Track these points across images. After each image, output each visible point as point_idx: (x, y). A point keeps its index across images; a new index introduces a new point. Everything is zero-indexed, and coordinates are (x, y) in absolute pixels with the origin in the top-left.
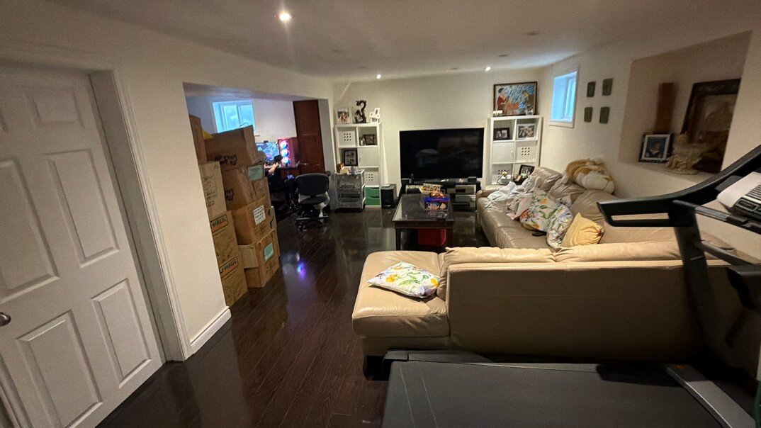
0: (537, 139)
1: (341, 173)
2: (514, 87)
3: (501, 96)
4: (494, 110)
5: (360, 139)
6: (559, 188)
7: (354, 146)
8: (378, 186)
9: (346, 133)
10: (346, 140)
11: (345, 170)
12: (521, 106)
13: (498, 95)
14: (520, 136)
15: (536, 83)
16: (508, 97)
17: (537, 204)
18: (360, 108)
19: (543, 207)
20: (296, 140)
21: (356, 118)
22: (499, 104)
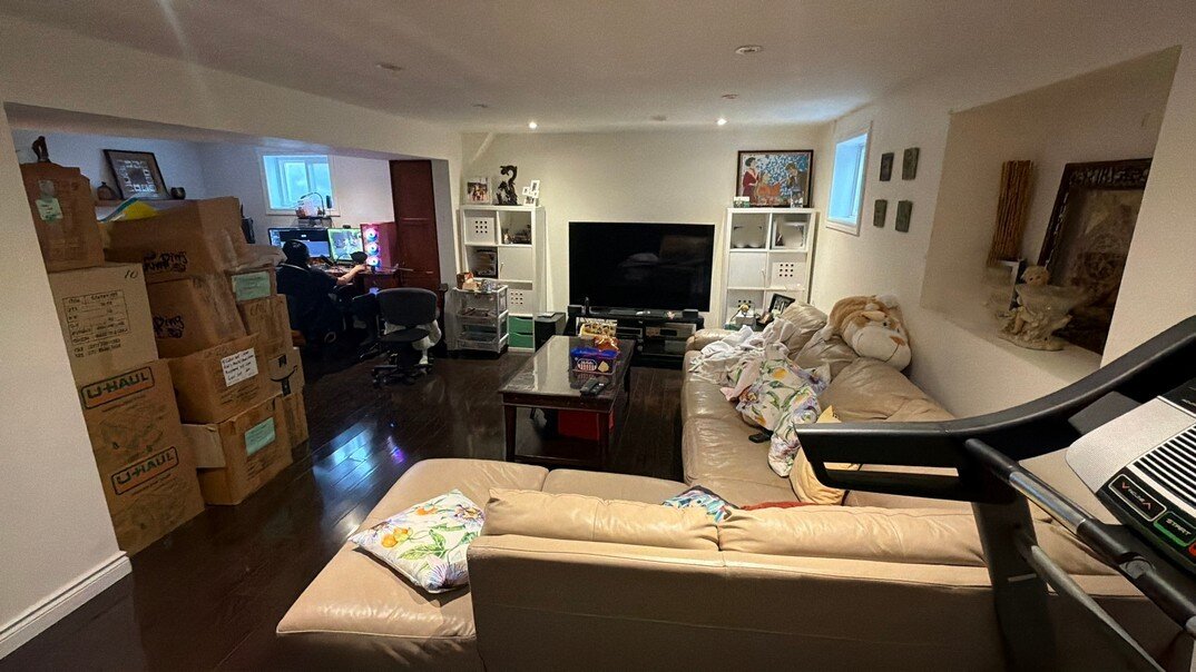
0: (807, 250)
1: (465, 288)
2: (772, 157)
3: (751, 172)
4: (737, 195)
5: (504, 231)
6: (815, 347)
7: (492, 244)
8: (531, 315)
9: (479, 219)
10: (479, 230)
11: (471, 283)
12: (783, 191)
13: (745, 169)
14: (780, 243)
15: (812, 151)
16: (763, 174)
17: (766, 376)
18: (506, 178)
19: (776, 385)
20: (395, 226)
21: (499, 196)
22: (746, 184)
